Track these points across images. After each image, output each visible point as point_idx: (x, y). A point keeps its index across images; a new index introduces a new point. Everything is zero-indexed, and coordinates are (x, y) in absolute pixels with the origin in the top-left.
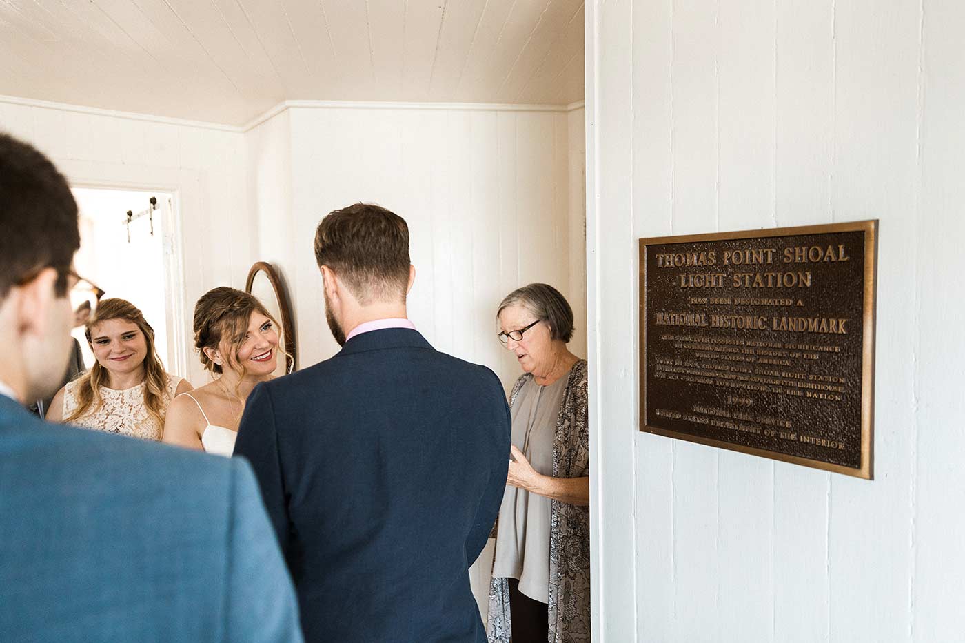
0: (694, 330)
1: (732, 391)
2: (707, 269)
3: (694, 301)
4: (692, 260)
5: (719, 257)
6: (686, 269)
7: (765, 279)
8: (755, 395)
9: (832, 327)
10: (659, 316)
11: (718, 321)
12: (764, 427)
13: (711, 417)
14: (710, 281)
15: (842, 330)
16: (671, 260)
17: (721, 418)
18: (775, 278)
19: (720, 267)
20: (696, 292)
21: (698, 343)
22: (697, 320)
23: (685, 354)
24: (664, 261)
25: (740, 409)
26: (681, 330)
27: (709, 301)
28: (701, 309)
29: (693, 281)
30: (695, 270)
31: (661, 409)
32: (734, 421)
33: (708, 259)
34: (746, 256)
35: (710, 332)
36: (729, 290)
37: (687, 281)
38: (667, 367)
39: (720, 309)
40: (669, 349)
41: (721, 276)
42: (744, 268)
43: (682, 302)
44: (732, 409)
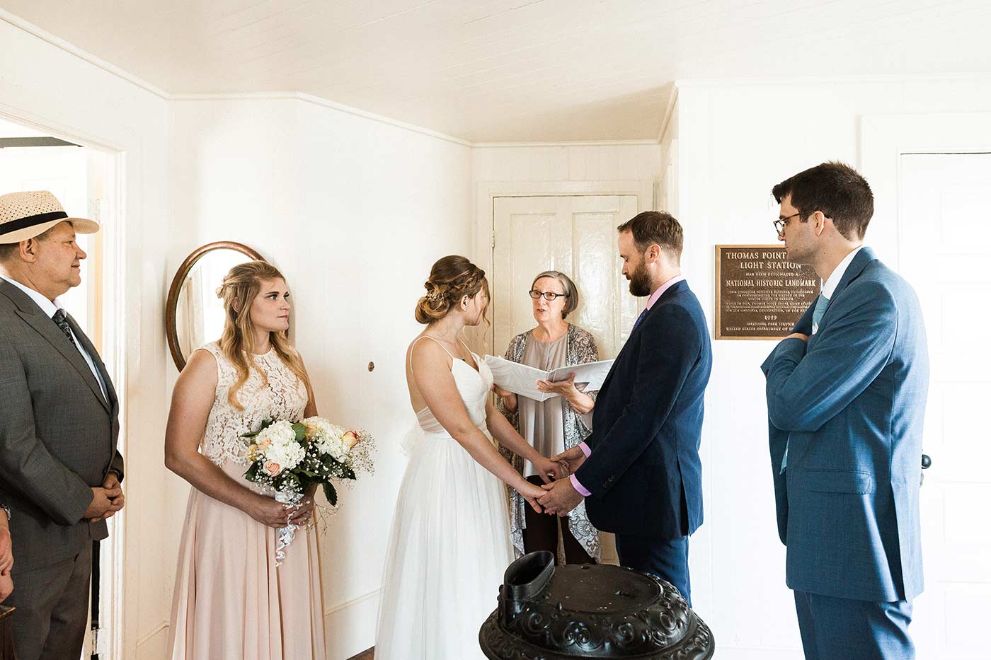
0: (748, 288)
1: (768, 314)
2: (754, 260)
3: (747, 274)
4: (746, 256)
5: (760, 256)
6: (743, 260)
7: (782, 265)
8: (778, 314)
9: (810, 283)
10: (728, 283)
11: (759, 283)
12: (782, 327)
13: (756, 327)
14: (756, 265)
15: (813, 284)
16: (734, 255)
17: (762, 326)
18: (786, 265)
19: (761, 259)
20: (749, 270)
21: (748, 294)
22: (751, 283)
23: (743, 299)
24: (731, 256)
25: (771, 321)
26: (740, 288)
27: (755, 274)
28: (751, 278)
29: (747, 266)
30: (748, 261)
31: (729, 327)
32: (768, 326)
33: (754, 256)
34: (773, 255)
35: (757, 288)
36: (765, 269)
37: (744, 265)
38: (732, 307)
39: (761, 278)
40: (734, 298)
41: (761, 263)
42: (772, 260)
43: (740, 275)
44: (767, 322)
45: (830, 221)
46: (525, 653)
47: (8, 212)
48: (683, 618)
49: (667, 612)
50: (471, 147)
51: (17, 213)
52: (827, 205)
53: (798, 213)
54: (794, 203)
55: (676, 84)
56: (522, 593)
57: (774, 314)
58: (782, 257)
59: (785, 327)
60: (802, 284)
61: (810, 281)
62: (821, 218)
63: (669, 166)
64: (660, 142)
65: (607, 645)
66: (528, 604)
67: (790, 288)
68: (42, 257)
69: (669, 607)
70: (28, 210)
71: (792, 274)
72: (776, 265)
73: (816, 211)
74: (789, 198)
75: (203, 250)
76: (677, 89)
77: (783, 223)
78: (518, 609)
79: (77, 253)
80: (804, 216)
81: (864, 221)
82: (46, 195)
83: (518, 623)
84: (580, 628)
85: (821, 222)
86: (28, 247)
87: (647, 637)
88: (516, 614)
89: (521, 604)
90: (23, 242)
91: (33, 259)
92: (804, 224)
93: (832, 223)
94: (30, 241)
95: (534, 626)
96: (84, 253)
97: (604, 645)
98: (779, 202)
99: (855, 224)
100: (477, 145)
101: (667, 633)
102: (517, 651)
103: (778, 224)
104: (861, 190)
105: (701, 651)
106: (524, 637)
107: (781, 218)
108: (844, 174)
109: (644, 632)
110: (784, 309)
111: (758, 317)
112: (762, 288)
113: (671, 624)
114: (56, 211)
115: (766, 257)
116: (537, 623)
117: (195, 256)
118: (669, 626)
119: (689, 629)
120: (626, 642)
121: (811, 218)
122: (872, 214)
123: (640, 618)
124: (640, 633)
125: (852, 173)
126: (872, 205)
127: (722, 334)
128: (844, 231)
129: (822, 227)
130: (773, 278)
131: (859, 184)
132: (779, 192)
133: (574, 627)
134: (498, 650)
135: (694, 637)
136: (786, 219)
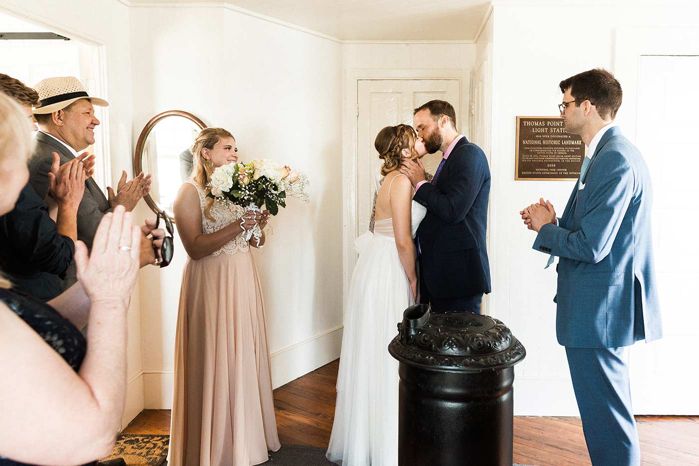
0: (537, 146)
1: (550, 163)
2: (541, 127)
3: (537, 136)
4: (537, 124)
5: (546, 123)
6: (534, 127)
7: (560, 130)
8: (556, 163)
9: (578, 143)
10: (524, 142)
11: (544, 142)
12: (559, 172)
13: (542, 171)
14: (543, 130)
15: (580, 143)
16: (529, 123)
17: (545, 171)
19: (546, 126)
20: (538, 134)
21: (537, 150)
22: (539, 142)
23: (534, 153)
24: (526, 124)
25: (551, 168)
26: (532, 146)
27: (542, 136)
28: (539, 139)
29: (537, 131)
30: (538, 127)
31: (524, 171)
32: (549, 171)
33: (542, 124)
34: (554, 124)
35: (542, 146)
36: (549, 133)
37: (535, 130)
38: (526, 158)
39: (546, 139)
40: (528, 152)
41: (546, 129)
42: (554, 127)
43: (533, 137)
44: (549, 168)
45: (594, 107)
46: (421, 355)
47: (46, 92)
48: (509, 336)
49: (500, 333)
50: (341, 43)
51: (51, 92)
52: (593, 97)
53: (574, 100)
54: (573, 94)
55: (492, 4)
56: (416, 324)
57: (553, 163)
58: (560, 124)
59: (561, 171)
60: (573, 143)
61: (578, 141)
62: (589, 105)
63: (486, 61)
64: (476, 42)
65: (468, 348)
66: (420, 330)
67: (565, 146)
68: (68, 122)
69: (501, 330)
70: (59, 90)
71: (566, 137)
72: (556, 130)
73: (586, 100)
74: (569, 90)
75: (160, 117)
76: (493, 7)
77: (564, 106)
78: (413, 333)
79: (92, 120)
80: (578, 102)
81: (615, 109)
82: (73, 80)
83: (414, 340)
84: (452, 341)
85: (588, 107)
86: (58, 115)
87: (490, 345)
88: (413, 335)
89: (415, 330)
90: (55, 113)
91: (62, 124)
92: (578, 108)
93: (595, 108)
94: (59, 111)
95: (424, 340)
96: (98, 121)
97: (467, 349)
98: (563, 92)
99: (610, 110)
100: (346, 42)
101: (501, 343)
102: (415, 355)
103: (561, 107)
104: (616, 88)
105: (519, 354)
106: (419, 347)
107: (563, 103)
108: (606, 78)
109: (488, 342)
110: (560, 160)
111: (543, 165)
112: (547, 146)
113: (503, 338)
114: (79, 91)
115: (549, 124)
116: (426, 339)
117: (154, 120)
118: (502, 339)
119: (512, 342)
120: (479, 347)
121: (582, 104)
122: (620, 104)
123: (486, 335)
124: (486, 343)
125: (611, 77)
126: (621, 99)
127: (519, 177)
128: (602, 114)
129: (589, 111)
130: (554, 139)
131: (615, 85)
132: (564, 85)
133: (449, 340)
134: (403, 355)
135: (515, 346)
136: (567, 105)
